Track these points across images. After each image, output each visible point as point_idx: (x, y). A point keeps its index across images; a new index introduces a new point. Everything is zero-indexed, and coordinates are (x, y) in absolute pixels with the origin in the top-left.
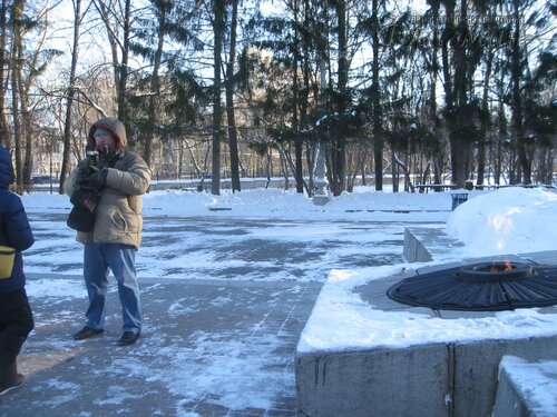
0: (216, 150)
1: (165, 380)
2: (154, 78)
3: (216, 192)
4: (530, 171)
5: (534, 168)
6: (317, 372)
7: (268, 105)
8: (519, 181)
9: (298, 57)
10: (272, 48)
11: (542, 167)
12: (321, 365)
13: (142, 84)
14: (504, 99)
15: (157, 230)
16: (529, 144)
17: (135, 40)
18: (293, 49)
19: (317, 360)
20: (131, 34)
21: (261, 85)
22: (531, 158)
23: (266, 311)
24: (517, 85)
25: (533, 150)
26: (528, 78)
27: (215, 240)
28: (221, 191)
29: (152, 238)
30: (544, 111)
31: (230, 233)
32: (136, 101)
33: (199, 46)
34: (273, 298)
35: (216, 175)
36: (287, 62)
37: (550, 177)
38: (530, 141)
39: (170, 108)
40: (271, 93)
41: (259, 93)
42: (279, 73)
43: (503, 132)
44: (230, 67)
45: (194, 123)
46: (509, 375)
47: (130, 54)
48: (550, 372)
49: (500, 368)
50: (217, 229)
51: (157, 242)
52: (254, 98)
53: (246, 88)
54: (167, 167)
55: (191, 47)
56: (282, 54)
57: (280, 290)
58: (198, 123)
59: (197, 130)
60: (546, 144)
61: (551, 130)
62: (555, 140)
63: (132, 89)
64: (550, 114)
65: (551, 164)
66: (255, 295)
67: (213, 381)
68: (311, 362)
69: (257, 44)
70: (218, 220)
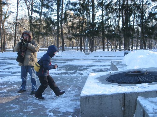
0: (58, 40)
1: (44, 104)
2: (40, 19)
4: (146, 46)
5: (147, 44)
6: (86, 101)
7: (72, 27)
8: (143, 48)
9: (81, 13)
10: (73, 10)
11: (149, 44)
12: (87, 99)
13: (36, 21)
14: (139, 25)
16: (146, 38)
17: (34, 9)
18: (79, 11)
19: (86, 98)
20: (33, 7)
21: (70, 21)
22: (146, 42)
23: (72, 85)
24: (142, 21)
25: (147, 39)
26: (145, 19)
28: (59, 51)
30: (150, 28)
31: (62, 63)
32: (35, 26)
33: (53, 10)
34: (74, 81)
35: (58, 47)
36: (78, 15)
37: (152, 47)
38: (146, 37)
39: (45, 28)
40: (73, 23)
41: (70, 24)
42: (76, 18)
43: (138, 34)
44: (61, 16)
45: (51, 32)
46: (140, 102)
47: (33, 12)
48: (151, 101)
49: (137, 100)
50: (58, 62)
52: (68, 25)
53: (66, 22)
54: (44, 44)
55: (50, 10)
56: (76, 12)
57: (76, 79)
58: (53, 32)
59: (52, 34)
60: (150, 38)
61: (152, 34)
62: (153, 37)
63: (34, 22)
64: (151, 29)
65: (152, 43)
66: (69, 80)
67: (57, 104)
68: (84, 99)
69: (69, 9)
70: (58, 59)
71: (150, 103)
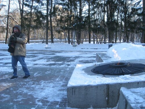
0: (47, 32)
1: (33, 94)
2: (31, 13)
3: (47, 43)
4: (128, 39)
5: (130, 38)
7: (61, 20)
8: (126, 41)
9: (69, 8)
10: (62, 5)
11: (131, 37)
12: (74, 90)
13: (27, 14)
14: (122, 20)
15: (31, 53)
17: (25, 2)
18: (68, 5)
19: (73, 88)
21: (59, 15)
22: (129, 35)
23: (60, 75)
24: (126, 16)
25: (129, 33)
26: (128, 14)
27: (47, 56)
28: (48, 43)
29: (30, 56)
30: (132, 23)
31: (51, 54)
32: (26, 19)
33: (43, 5)
34: (62, 72)
35: (47, 39)
36: (66, 9)
37: (134, 40)
38: (129, 31)
39: (35, 21)
40: (62, 17)
41: (59, 17)
42: (64, 12)
43: (122, 28)
44: (51, 10)
45: (41, 25)
46: (123, 92)
47: (24, 6)
48: (133, 91)
49: (120, 90)
50: (47, 53)
51: (31, 57)
52: (57, 18)
53: (55, 16)
54: (34, 37)
55: (40, 4)
56: (64, 7)
57: (64, 69)
58: (42, 25)
59: (42, 27)
60: (133, 32)
61: (134, 28)
62: (135, 31)
63: (25, 16)
64: (134, 24)
65: (134, 37)
66: (57, 71)
67: (45, 94)
68: (71, 89)
69: (58, 4)
70: (48, 51)
71: (132, 93)
